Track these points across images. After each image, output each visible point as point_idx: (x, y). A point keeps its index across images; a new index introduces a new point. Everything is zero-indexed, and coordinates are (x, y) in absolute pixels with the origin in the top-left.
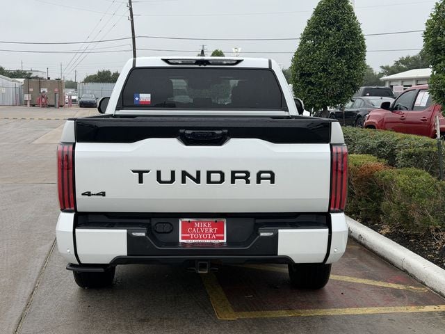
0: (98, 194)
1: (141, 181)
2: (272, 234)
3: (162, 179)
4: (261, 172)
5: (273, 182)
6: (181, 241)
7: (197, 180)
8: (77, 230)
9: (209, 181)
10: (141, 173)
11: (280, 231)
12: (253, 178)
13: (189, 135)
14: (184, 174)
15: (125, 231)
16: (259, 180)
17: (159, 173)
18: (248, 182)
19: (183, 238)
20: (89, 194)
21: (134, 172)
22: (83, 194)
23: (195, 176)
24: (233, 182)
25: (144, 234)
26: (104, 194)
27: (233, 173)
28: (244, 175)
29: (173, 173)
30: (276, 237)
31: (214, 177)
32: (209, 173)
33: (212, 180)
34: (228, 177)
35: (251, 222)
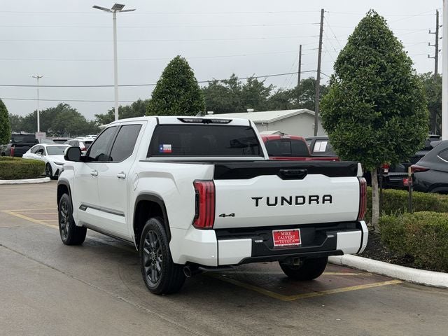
0: (230, 215)
1: (257, 205)
2: (332, 236)
3: (270, 203)
4: (325, 196)
5: (331, 202)
6: (275, 245)
7: (290, 203)
8: (219, 241)
9: (297, 203)
10: (257, 199)
11: (338, 233)
12: (320, 200)
13: (286, 172)
14: (283, 199)
15: (251, 240)
16: (324, 201)
17: (268, 199)
18: (318, 203)
19: (276, 243)
20: (224, 216)
21: (253, 198)
22: (220, 216)
23: (288, 199)
24: (310, 203)
25: (261, 241)
26: (233, 215)
27: (310, 197)
28: (316, 198)
29: (276, 198)
30: (336, 238)
31: (299, 200)
32: (297, 198)
33: (299, 202)
34: (307, 200)
35: (313, 230)
